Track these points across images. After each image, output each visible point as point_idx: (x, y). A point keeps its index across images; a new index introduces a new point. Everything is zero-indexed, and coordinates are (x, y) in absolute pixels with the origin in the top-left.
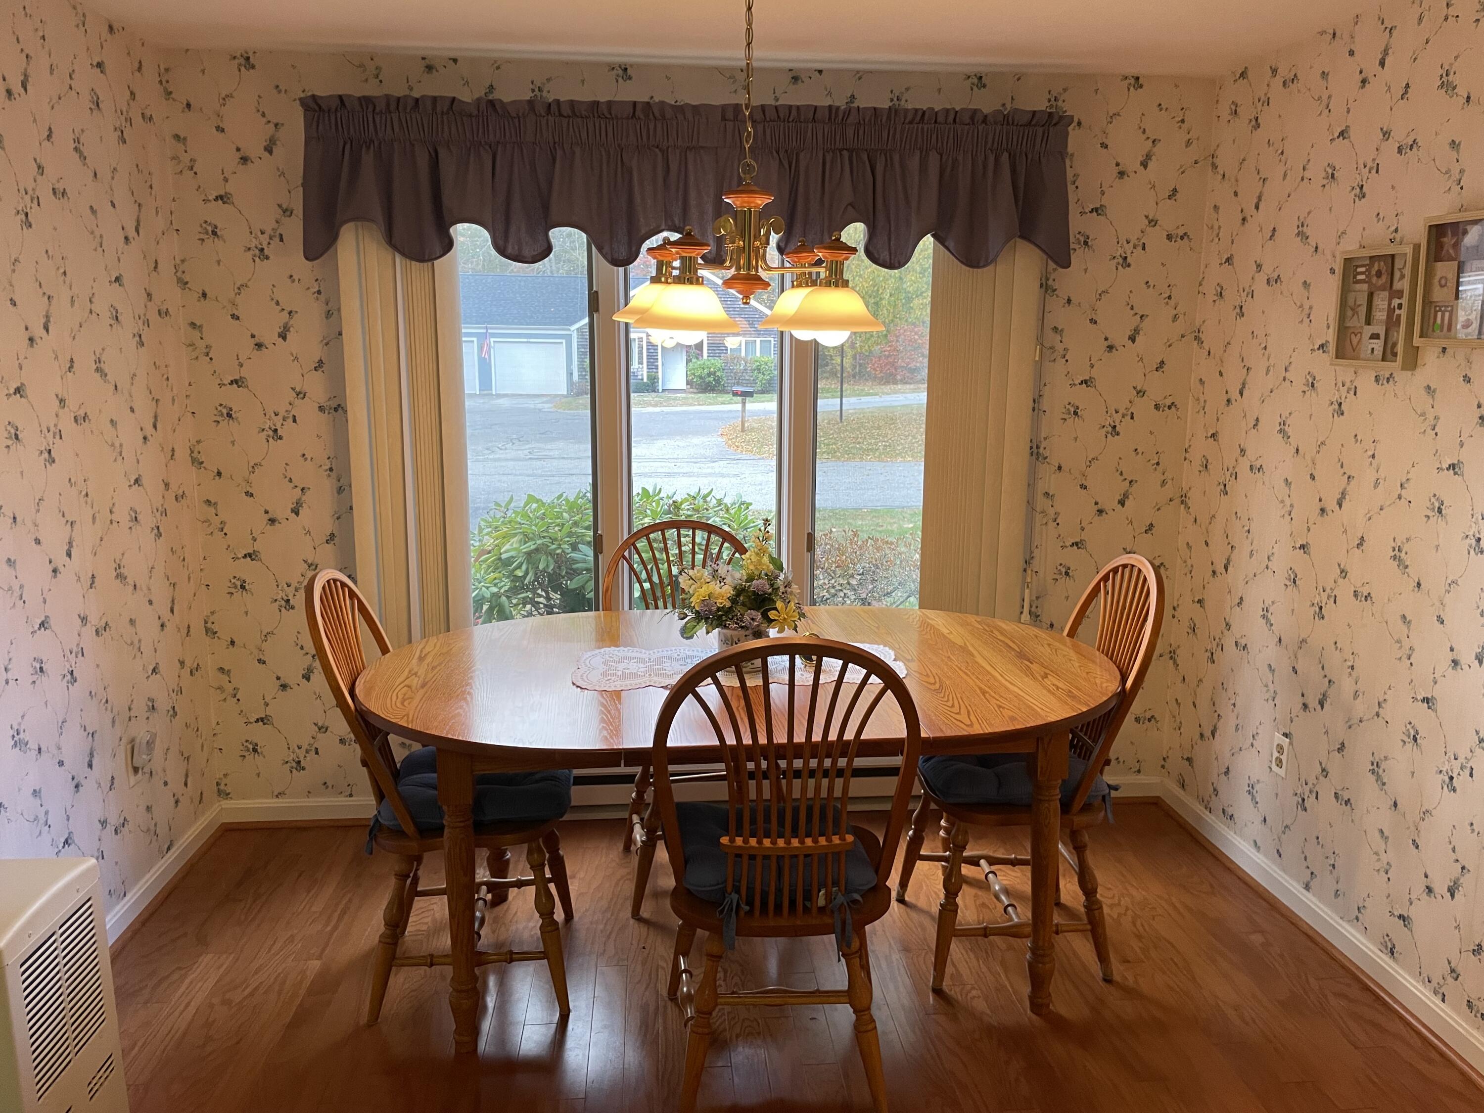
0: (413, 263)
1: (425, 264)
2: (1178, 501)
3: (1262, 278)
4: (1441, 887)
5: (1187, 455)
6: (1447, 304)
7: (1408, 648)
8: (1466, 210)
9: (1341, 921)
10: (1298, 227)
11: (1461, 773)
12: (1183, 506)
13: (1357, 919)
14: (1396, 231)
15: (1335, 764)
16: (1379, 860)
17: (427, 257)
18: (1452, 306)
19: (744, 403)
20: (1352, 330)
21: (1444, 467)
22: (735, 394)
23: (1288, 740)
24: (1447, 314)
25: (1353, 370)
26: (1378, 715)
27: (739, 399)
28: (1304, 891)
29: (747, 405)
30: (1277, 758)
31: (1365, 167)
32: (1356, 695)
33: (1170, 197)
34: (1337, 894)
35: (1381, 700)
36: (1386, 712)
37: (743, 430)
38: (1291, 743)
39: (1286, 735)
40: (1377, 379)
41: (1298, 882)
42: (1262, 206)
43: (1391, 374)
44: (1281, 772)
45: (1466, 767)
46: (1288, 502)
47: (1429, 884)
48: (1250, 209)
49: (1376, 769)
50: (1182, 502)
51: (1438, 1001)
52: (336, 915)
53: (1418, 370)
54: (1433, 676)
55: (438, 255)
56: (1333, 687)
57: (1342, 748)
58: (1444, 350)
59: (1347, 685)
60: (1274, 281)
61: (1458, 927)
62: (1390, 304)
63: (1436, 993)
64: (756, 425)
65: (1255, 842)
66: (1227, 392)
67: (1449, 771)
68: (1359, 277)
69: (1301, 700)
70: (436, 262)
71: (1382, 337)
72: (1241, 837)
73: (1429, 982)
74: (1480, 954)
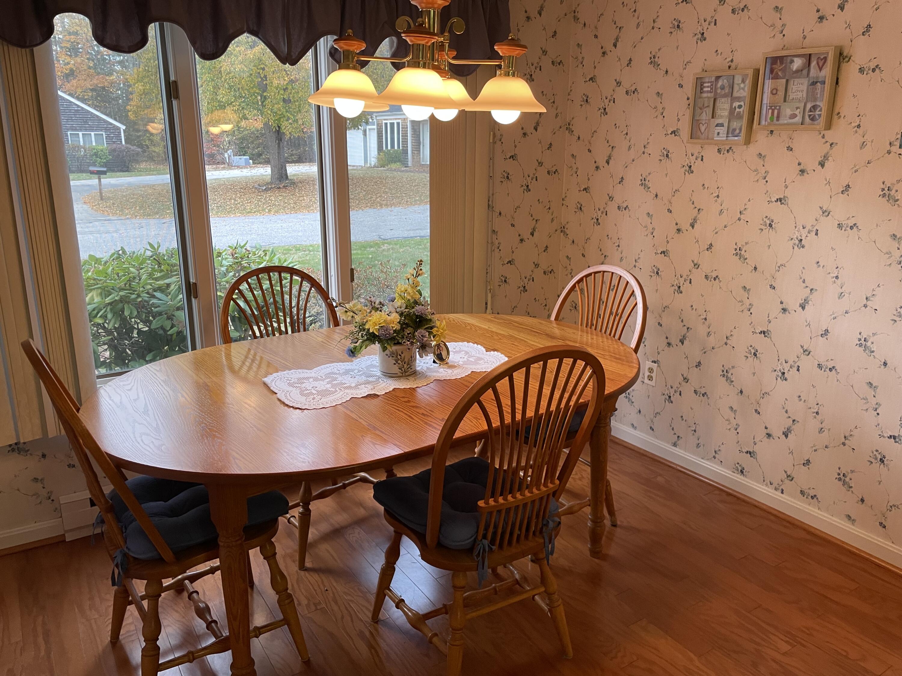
0: (11, 48)
1: (23, 50)
2: (559, 231)
3: (621, 91)
4: (777, 432)
5: (564, 202)
6: (776, 105)
7: (748, 304)
8: (787, 49)
9: (702, 460)
10: (651, 58)
11: (791, 369)
12: (562, 234)
13: (714, 457)
14: (732, 61)
15: (694, 375)
16: (729, 424)
17: (28, 44)
18: (780, 106)
19: (100, 179)
20: (700, 122)
21: (773, 200)
22: (92, 173)
23: (656, 365)
24: (776, 111)
25: (700, 146)
26: (726, 344)
27: (96, 176)
28: (673, 448)
29: (102, 180)
30: (649, 376)
31: (705, 21)
32: (709, 334)
33: (553, 36)
34: (698, 445)
35: (728, 335)
36: (732, 342)
37: (102, 199)
38: (659, 366)
39: (654, 362)
40: (719, 151)
41: (668, 443)
42: (618, 45)
43: (730, 148)
44: (652, 383)
45: (794, 366)
46: (650, 227)
47: (769, 432)
48: (609, 46)
49: (726, 374)
50: (562, 231)
51: (779, 493)
52: (40, 640)
53: (751, 145)
54: (768, 319)
55: (38, 42)
56: (691, 332)
57: (699, 364)
58: (772, 132)
59: (702, 330)
60: (631, 92)
61: (792, 453)
62: (731, 105)
63: (776, 489)
64: (111, 195)
65: (633, 425)
66: (595, 162)
67: (781, 369)
68: (705, 89)
69: (666, 341)
70: (35, 49)
71: (726, 125)
72: (621, 423)
73: (771, 484)
74: (808, 465)
